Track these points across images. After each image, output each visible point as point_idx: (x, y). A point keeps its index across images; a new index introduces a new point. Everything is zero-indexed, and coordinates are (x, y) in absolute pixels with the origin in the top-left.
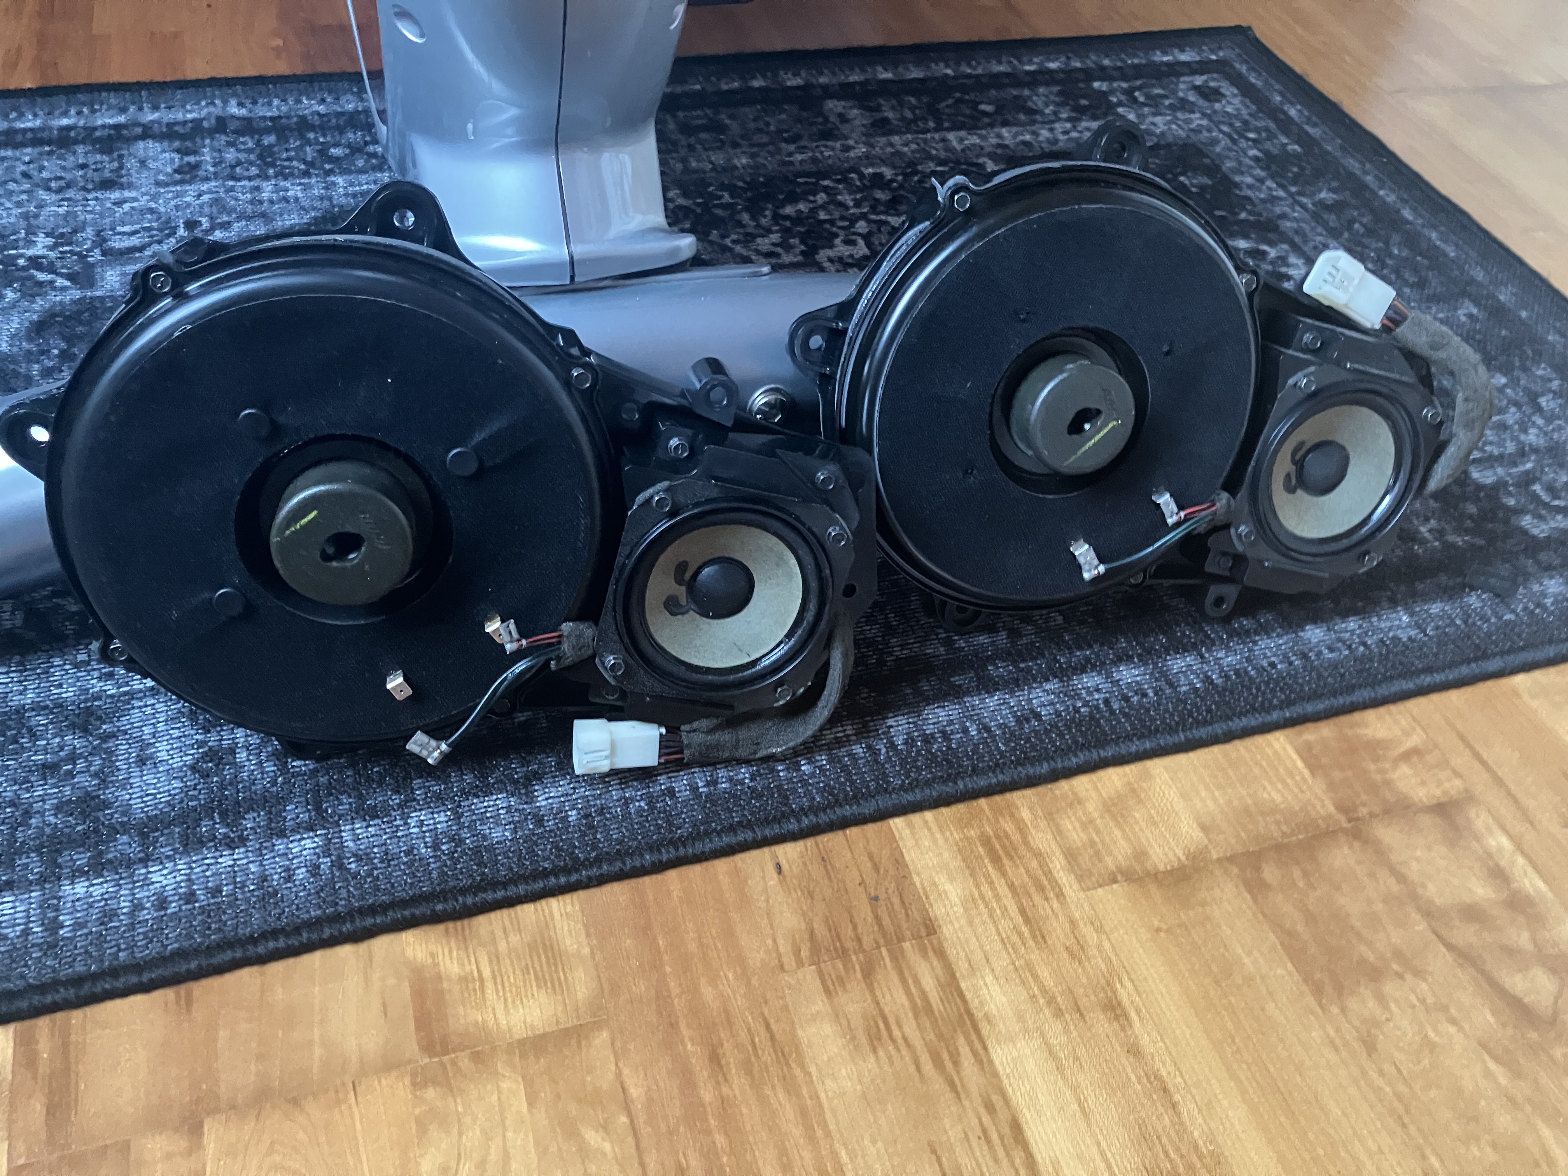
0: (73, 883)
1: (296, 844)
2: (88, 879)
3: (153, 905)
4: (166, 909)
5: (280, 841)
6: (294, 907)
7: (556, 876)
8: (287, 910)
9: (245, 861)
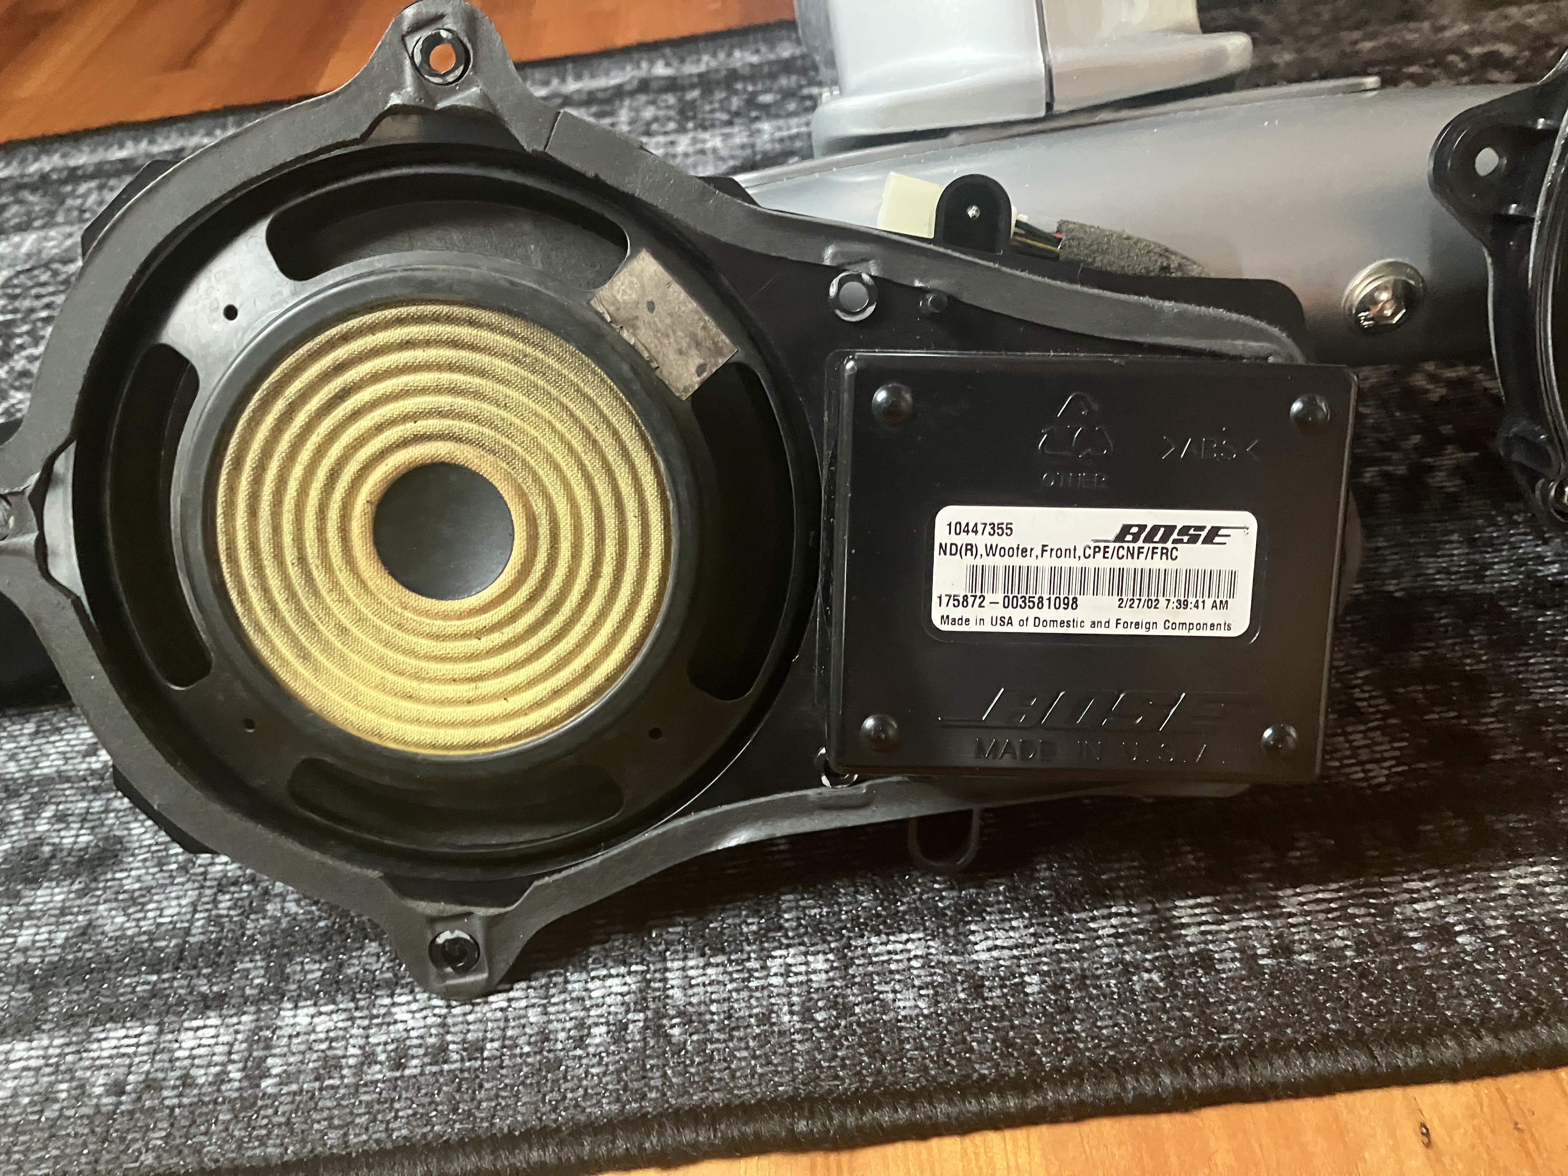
0: (296, 1007)
1: (598, 983)
2: (315, 1004)
3: (389, 1058)
4: (403, 1067)
5: (576, 976)
6: (581, 1091)
7: (1001, 1094)
8: (569, 1095)
9: (523, 1003)
